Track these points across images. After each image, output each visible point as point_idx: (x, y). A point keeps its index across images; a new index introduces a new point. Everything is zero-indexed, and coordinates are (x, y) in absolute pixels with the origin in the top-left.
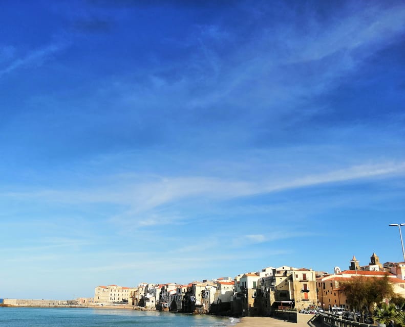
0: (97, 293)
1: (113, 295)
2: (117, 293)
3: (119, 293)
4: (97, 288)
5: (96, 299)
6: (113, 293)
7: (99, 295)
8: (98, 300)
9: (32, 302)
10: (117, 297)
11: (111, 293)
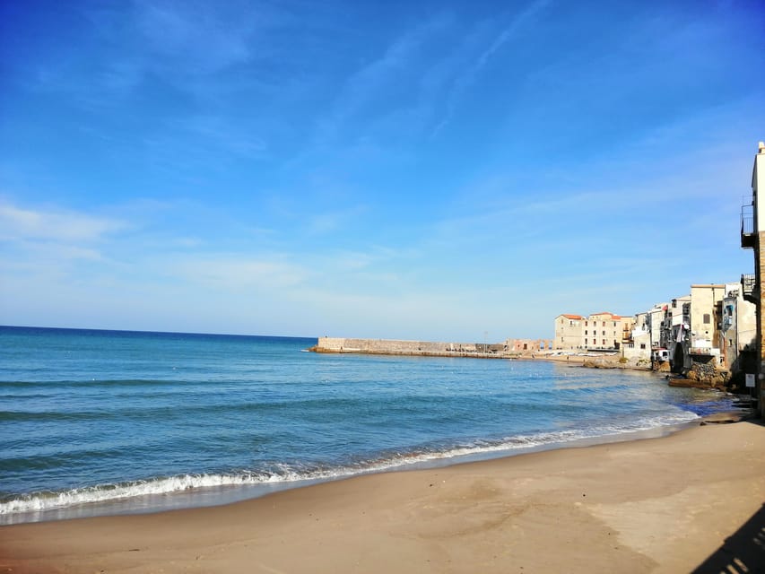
0: (560, 330)
1: (591, 334)
2: (599, 328)
3: (604, 329)
4: (559, 320)
5: (557, 342)
6: (591, 328)
7: (563, 335)
8: (561, 345)
9: (379, 344)
10: (599, 338)
11: (586, 328)
